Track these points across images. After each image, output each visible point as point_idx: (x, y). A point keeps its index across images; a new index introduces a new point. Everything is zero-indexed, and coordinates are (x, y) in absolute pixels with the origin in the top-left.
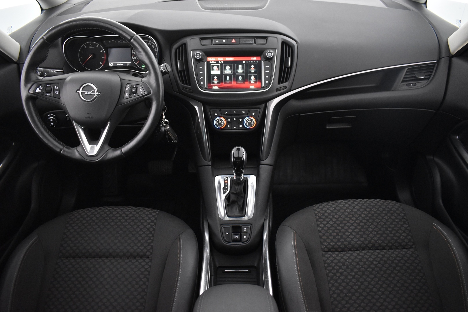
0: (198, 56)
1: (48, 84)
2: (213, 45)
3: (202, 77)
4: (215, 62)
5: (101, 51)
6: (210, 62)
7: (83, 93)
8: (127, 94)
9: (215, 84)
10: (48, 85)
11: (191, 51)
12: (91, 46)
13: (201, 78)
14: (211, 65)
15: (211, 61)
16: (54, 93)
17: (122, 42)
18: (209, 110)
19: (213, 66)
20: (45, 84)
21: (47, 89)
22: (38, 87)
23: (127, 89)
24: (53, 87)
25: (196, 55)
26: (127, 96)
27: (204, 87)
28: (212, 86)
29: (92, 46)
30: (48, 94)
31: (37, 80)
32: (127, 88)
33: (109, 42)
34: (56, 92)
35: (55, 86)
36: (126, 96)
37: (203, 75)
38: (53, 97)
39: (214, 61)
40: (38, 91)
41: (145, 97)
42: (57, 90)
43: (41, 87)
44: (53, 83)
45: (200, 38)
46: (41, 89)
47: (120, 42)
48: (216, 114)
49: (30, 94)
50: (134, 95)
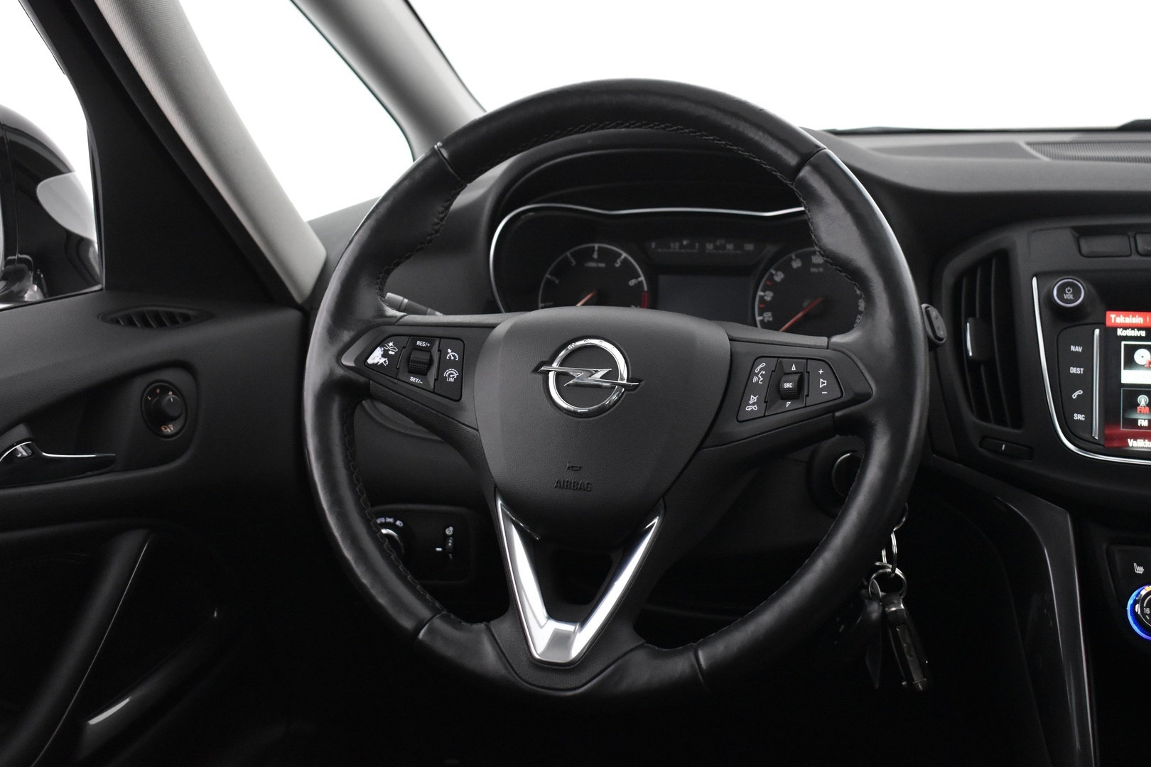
0: (1069, 296)
1: (422, 338)
2: (1135, 257)
3: (1080, 392)
4: (1143, 333)
5: (632, 282)
6: (1120, 332)
7: (562, 377)
8: (753, 399)
9: (1141, 427)
10: (419, 343)
11: (1035, 280)
12: (593, 260)
13: (1075, 396)
14: (1123, 343)
15: (1125, 328)
16: (439, 378)
17: (723, 247)
18: (1104, 547)
19: (1131, 350)
20: (410, 336)
21: (416, 355)
22: (381, 344)
23: (755, 379)
24: (439, 350)
25: (1061, 291)
26: (755, 408)
27: (1086, 436)
28: (1124, 438)
29: (599, 260)
30: (413, 379)
31: (380, 320)
32: (757, 375)
33: (669, 248)
34: (446, 374)
35: (449, 351)
36: (749, 408)
37: (1085, 381)
38: (434, 392)
39: (1140, 329)
40: (375, 362)
41: (838, 414)
42: (452, 364)
43: (391, 344)
44: (441, 338)
45: (1075, 229)
46: (390, 352)
47: (716, 248)
48: (1139, 570)
49: (340, 372)
50: (788, 403)
